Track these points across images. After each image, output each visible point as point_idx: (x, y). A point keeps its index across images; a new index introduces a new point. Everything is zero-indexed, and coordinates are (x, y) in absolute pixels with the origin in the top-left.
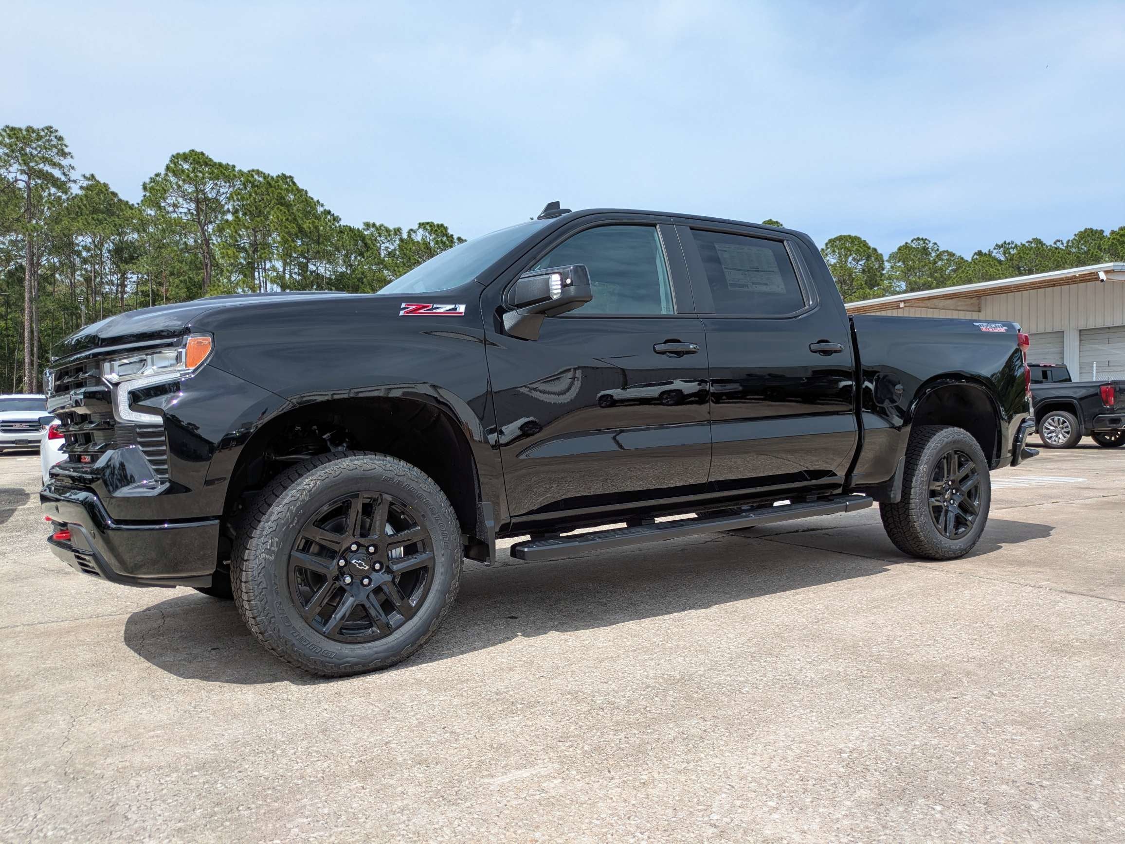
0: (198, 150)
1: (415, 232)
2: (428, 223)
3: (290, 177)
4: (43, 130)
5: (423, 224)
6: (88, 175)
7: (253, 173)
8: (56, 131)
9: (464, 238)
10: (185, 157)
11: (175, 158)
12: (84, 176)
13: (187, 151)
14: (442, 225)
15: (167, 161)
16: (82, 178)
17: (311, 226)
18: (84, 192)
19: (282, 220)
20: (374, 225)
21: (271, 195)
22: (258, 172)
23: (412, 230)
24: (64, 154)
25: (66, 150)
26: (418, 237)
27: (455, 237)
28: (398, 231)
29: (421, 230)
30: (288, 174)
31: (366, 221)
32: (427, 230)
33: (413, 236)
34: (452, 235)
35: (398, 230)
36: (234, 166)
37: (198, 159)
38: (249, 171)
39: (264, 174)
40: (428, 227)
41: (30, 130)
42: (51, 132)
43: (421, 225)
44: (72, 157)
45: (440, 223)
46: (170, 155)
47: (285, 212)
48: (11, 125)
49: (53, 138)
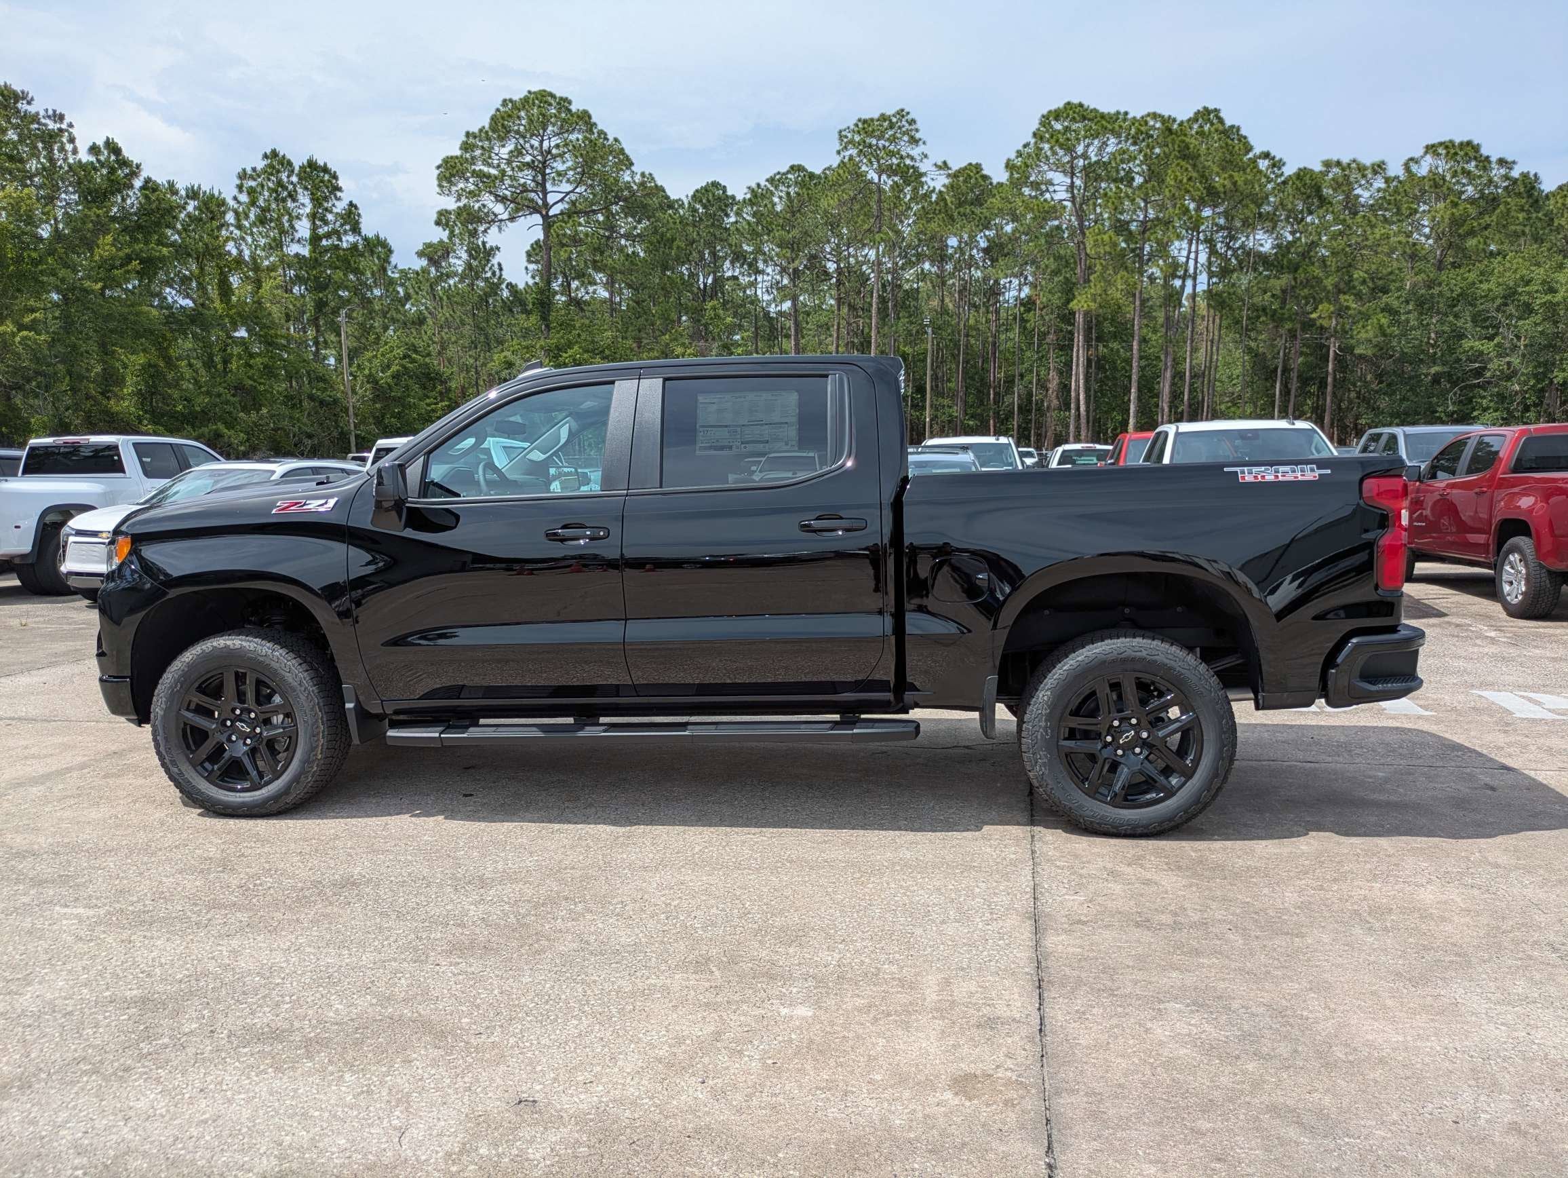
0: (1076, 101)
1: (1416, 162)
2: (1441, 144)
3: (1216, 111)
4: (894, 116)
5: (1433, 146)
6: (940, 163)
7: (1148, 119)
8: (908, 113)
9: (1510, 159)
10: (1057, 115)
11: (1046, 120)
12: (935, 165)
13: (1061, 105)
14: (1469, 143)
15: (1035, 125)
16: (934, 168)
17: (1226, 182)
18: (950, 180)
19: (1181, 181)
20: (1338, 163)
21: (1170, 145)
22: (1155, 116)
23: (1412, 159)
24: (914, 141)
25: (918, 136)
26: (1423, 170)
27: (1494, 159)
28: (1379, 168)
29: (1429, 158)
30: (1211, 107)
31: (1325, 158)
32: (1439, 155)
33: (1414, 168)
34: (1488, 157)
35: (1379, 166)
36: (1126, 113)
37: (1075, 112)
38: (1142, 117)
39: (1163, 117)
40: (1442, 151)
41: (883, 118)
42: (903, 116)
43: (1431, 149)
44: (924, 143)
45: (1465, 139)
46: (1039, 116)
47: (1187, 169)
48: (863, 117)
49: (904, 123)
